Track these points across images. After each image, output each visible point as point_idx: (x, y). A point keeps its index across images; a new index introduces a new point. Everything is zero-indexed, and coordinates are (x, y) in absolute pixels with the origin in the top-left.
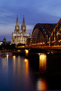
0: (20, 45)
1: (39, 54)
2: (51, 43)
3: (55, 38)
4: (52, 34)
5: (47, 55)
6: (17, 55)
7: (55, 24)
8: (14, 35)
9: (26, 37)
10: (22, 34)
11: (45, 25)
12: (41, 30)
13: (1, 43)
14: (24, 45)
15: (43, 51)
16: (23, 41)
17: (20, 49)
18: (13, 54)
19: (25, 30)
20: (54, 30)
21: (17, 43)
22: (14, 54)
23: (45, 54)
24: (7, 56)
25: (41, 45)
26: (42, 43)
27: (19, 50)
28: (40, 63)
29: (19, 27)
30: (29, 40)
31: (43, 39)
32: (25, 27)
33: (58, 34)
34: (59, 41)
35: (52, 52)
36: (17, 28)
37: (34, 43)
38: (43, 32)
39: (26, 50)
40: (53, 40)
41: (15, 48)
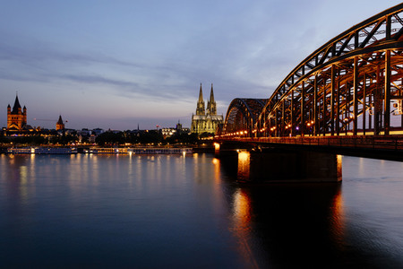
0: (206, 134)
1: (238, 151)
2: (257, 132)
3: (264, 124)
4: (260, 117)
5: (251, 153)
6: (200, 151)
7: (266, 100)
8: (196, 118)
9: (216, 121)
10: (209, 117)
11: (249, 101)
12: (241, 109)
13: (174, 131)
14: (213, 135)
15: (244, 146)
16: (210, 128)
17: (206, 142)
18: (193, 150)
19: (214, 110)
20: (264, 110)
21: (200, 131)
22: (195, 151)
23: (247, 151)
24: (184, 153)
25: (242, 136)
26: (243, 132)
27: (204, 144)
28: (239, 166)
29: (203, 104)
30: (220, 126)
31: (245, 126)
32: (215, 104)
33: (270, 116)
34: (272, 129)
35: (259, 148)
36: (201, 106)
37: (229, 132)
38: (244, 113)
39: (215, 144)
40: (262, 127)
41: (197, 140)
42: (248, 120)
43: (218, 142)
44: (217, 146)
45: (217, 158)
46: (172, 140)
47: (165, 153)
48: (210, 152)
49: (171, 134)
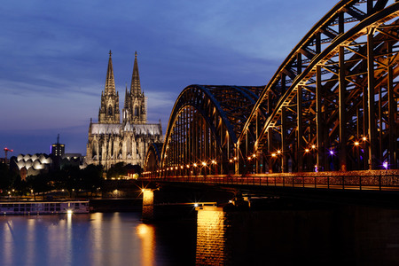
0: (122, 168)
1: (196, 205)
2: (241, 162)
3: (256, 143)
4: (246, 128)
5: (227, 209)
6: (108, 209)
7: (260, 89)
8: (98, 130)
9: (144, 138)
10: (128, 128)
11: (219, 92)
12: (203, 110)
13: (45, 161)
14: (137, 169)
16: (132, 153)
17: (122, 185)
18: (90, 204)
19: (140, 112)
20: (256, 111)
21: (107, 162)
22: (96, 206)
23: (218, 206)
24: (70, 213)
25: (205, 171)
26: (209, 162)
27: (116, 191)
29: (115, 97)
30: (155, 149)
31: (213, 147)
32: (141, 98)
33: (269, 125)
34: (274, 155)
35: (246, 199)
36: (110, 103)
37: (177, 161)
38: (210, 120)
39: (143, 190)
40: (251, 150)
41: (101, 182)
42: (218, 134)
43: (150, 186)
44: (148, 195)
45: (147, 222)
46: (39, 182)
47: (23, 211)
48: (131, 209)
49: (38, 167)
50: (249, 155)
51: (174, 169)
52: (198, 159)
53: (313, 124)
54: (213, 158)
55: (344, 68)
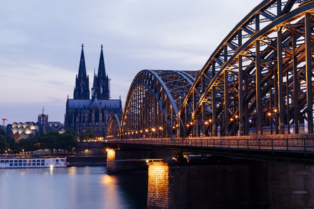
1: (147, 161)
2: (181, 128)
3: (193, 114)
4: (185, 102)
5: (171, 164)
7: (196, 73)
8: (73, 104)
11: (166, 75)
13: (33, 128)
15: (156, 152)
16: (99, 121)
17: (90, 146)
18: (67, 161)
20: (193, 89)
21: (80, 128)
22: (71, 162)
23: (164, 161)
24: (52, 167)
25: (155, 135)
26: (157, 128)
27: (87, 151)
29: (87, 80)
31: (160, 116)
33: (203, 101)
34: (206, 123)
35: (185, 156)
36: (82, 84)
37: (132, 128)
39: (107, 150)
41: (75, 144)
42: (163, 107)
43: (112, 146)
44: (111, 153)
45: (110, 173)
46: (29, 143)
47: (17, 166)
49: (28, 132)
50: (188, 123)
51: (131, 134)
52: (149, 126)
53: (236, 99)
54: (160, 125)
55: (259, 57)
